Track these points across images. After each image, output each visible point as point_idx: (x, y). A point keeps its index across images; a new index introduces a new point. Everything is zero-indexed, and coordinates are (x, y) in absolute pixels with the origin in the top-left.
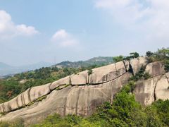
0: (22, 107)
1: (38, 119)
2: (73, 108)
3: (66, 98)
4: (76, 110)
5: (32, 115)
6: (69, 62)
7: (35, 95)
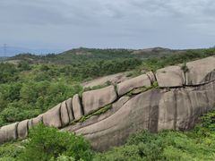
0: (68, 125)
1: (112, 140)
2: (169, 120)
3: (157, 107)
4: (175, 123)
5: (100, 133)
6: (30, 55)
7: (92, 104)
